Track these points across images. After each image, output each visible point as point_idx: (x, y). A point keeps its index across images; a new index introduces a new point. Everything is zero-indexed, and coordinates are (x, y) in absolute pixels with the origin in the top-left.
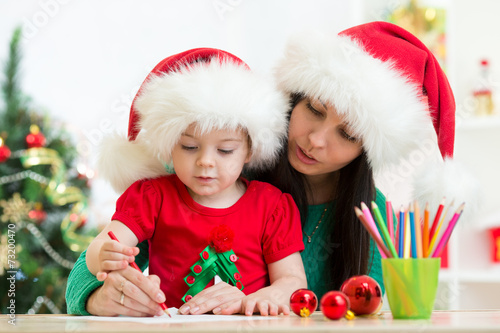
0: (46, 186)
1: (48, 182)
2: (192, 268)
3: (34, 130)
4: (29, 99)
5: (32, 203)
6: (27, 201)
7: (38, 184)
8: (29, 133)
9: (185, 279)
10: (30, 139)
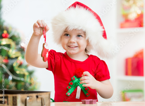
0: (8, 51)
1: (9, 50)
2: (69, 83)
3: (5, 32)
4: (4, 21)
5: (4, 57)
6: (2, 56)
7: (6, 51)
8: (3, 33)
9: (67, 87)
10: (4, 35)
